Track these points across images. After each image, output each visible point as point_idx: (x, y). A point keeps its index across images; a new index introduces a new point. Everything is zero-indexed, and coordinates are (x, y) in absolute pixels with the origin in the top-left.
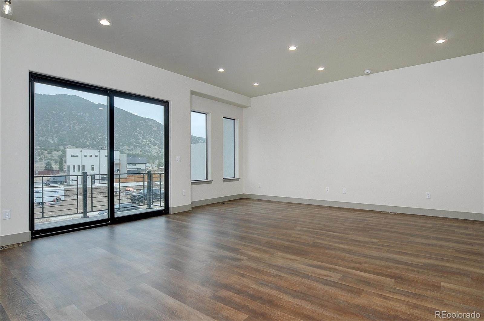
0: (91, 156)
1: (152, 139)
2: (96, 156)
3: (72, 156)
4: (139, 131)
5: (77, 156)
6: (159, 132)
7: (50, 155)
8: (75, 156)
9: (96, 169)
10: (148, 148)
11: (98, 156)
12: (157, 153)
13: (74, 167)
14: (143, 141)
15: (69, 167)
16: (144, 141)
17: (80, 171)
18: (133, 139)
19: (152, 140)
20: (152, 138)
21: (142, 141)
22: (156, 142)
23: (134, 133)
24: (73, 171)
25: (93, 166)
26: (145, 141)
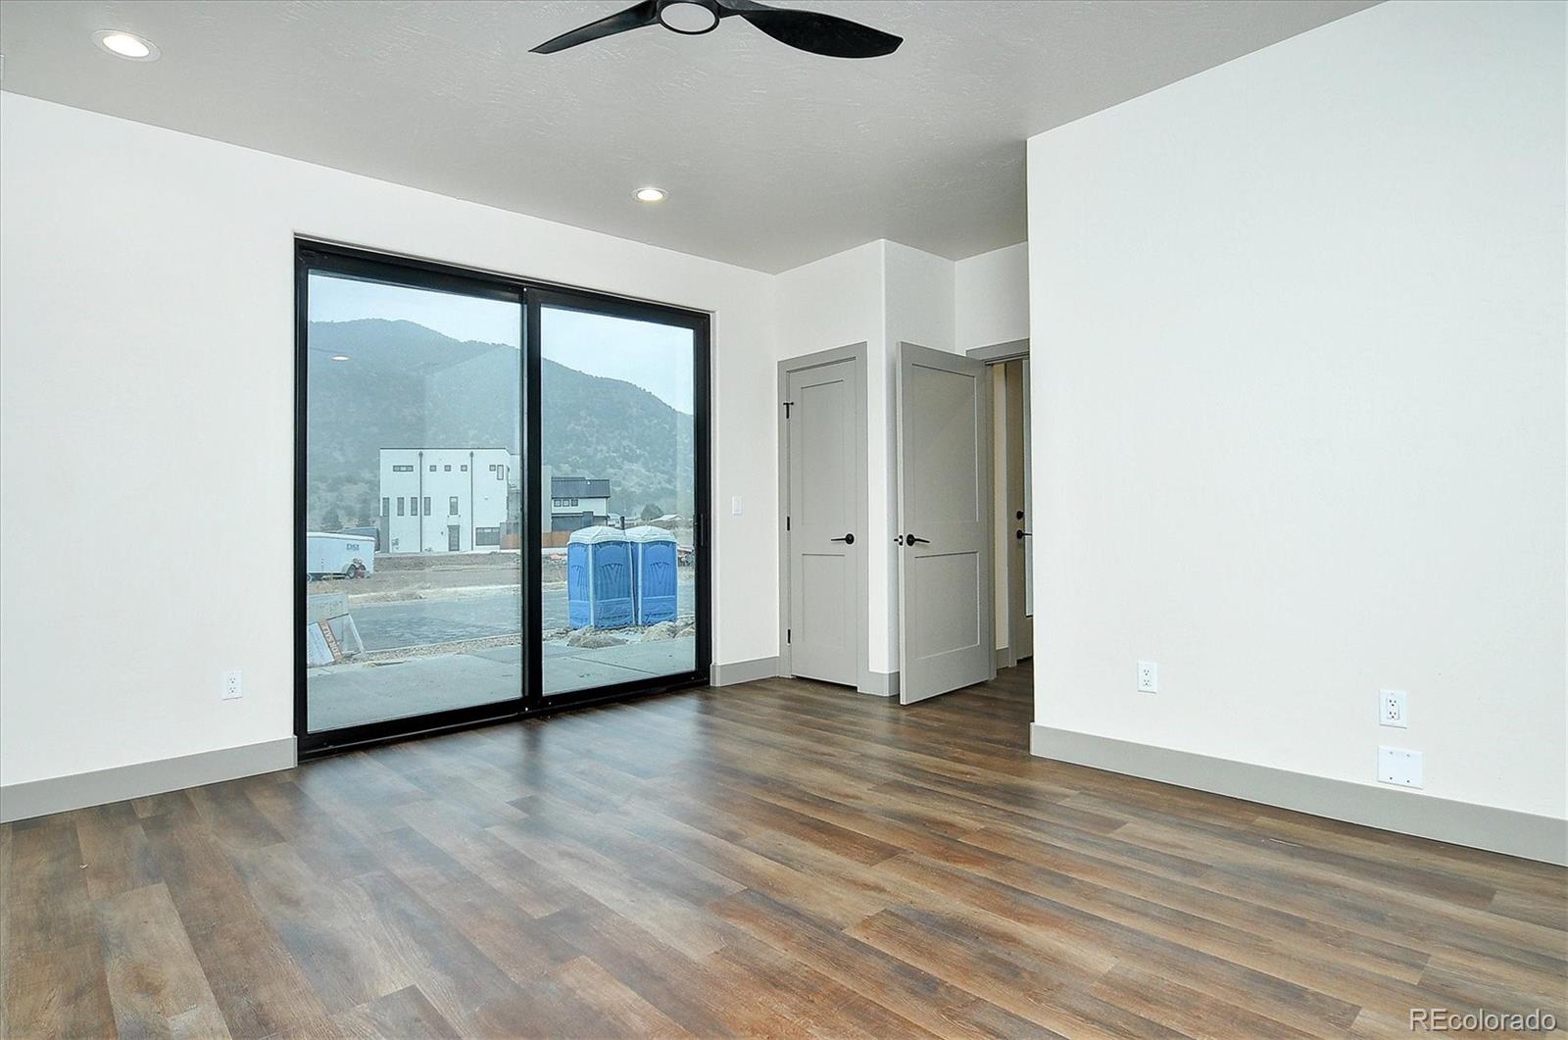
0: (448, 468)
1: (625, 443)
2: (464, 468)
3: (397, 469)
4: (586, 419)
5: (410, 468)
6: (646, 422)
7: (335, 494)
8: (404, 469)
9: (464, 507)
10: (611, 471)
11: (469, 468)
12: (640, 485)
13: (401, 500)
14: (599, 448)
15: (386, 500)
16: (602, 450)
17: (416, 515)
18: (568, 444)
19: (624, 447)
20: (624, 438)
21: (596, 449)
22: (638, 451)
23: (572, 425)
24: (398, 515)
25: (454, 500)
26: (605, 448)
